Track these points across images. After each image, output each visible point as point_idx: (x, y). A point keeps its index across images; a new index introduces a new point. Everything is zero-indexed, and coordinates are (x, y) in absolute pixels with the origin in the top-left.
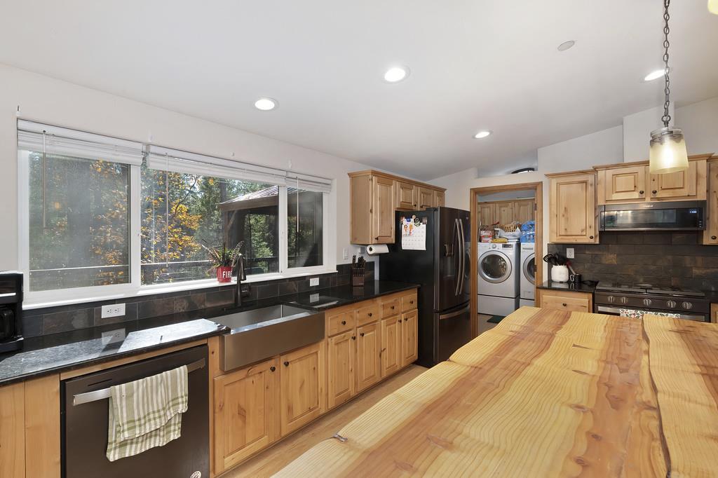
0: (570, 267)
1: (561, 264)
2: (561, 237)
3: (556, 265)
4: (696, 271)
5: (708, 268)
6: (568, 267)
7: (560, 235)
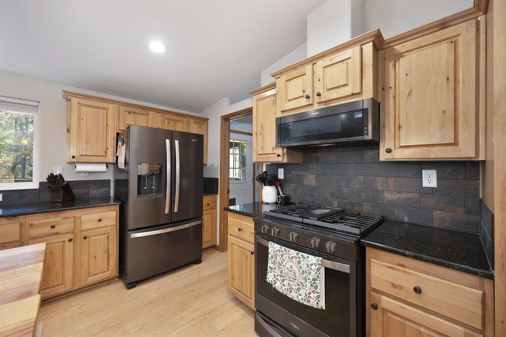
0: (279, 188)
1: (270, 184)
2: (259, 156)
3: (265, 185)
4: (389, 196)
5: (400, 192)
6: (277, 188)
7: (259, 154)
